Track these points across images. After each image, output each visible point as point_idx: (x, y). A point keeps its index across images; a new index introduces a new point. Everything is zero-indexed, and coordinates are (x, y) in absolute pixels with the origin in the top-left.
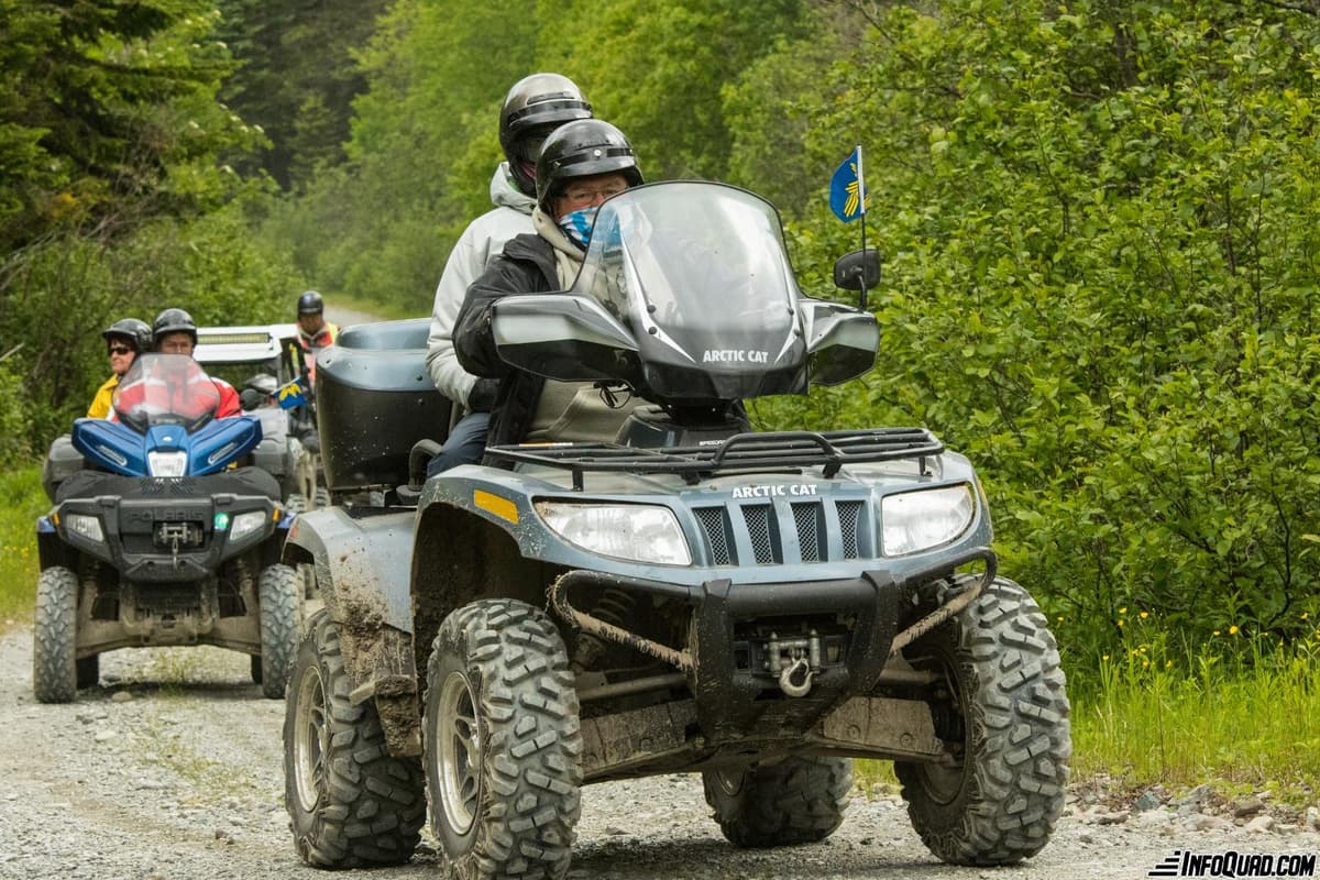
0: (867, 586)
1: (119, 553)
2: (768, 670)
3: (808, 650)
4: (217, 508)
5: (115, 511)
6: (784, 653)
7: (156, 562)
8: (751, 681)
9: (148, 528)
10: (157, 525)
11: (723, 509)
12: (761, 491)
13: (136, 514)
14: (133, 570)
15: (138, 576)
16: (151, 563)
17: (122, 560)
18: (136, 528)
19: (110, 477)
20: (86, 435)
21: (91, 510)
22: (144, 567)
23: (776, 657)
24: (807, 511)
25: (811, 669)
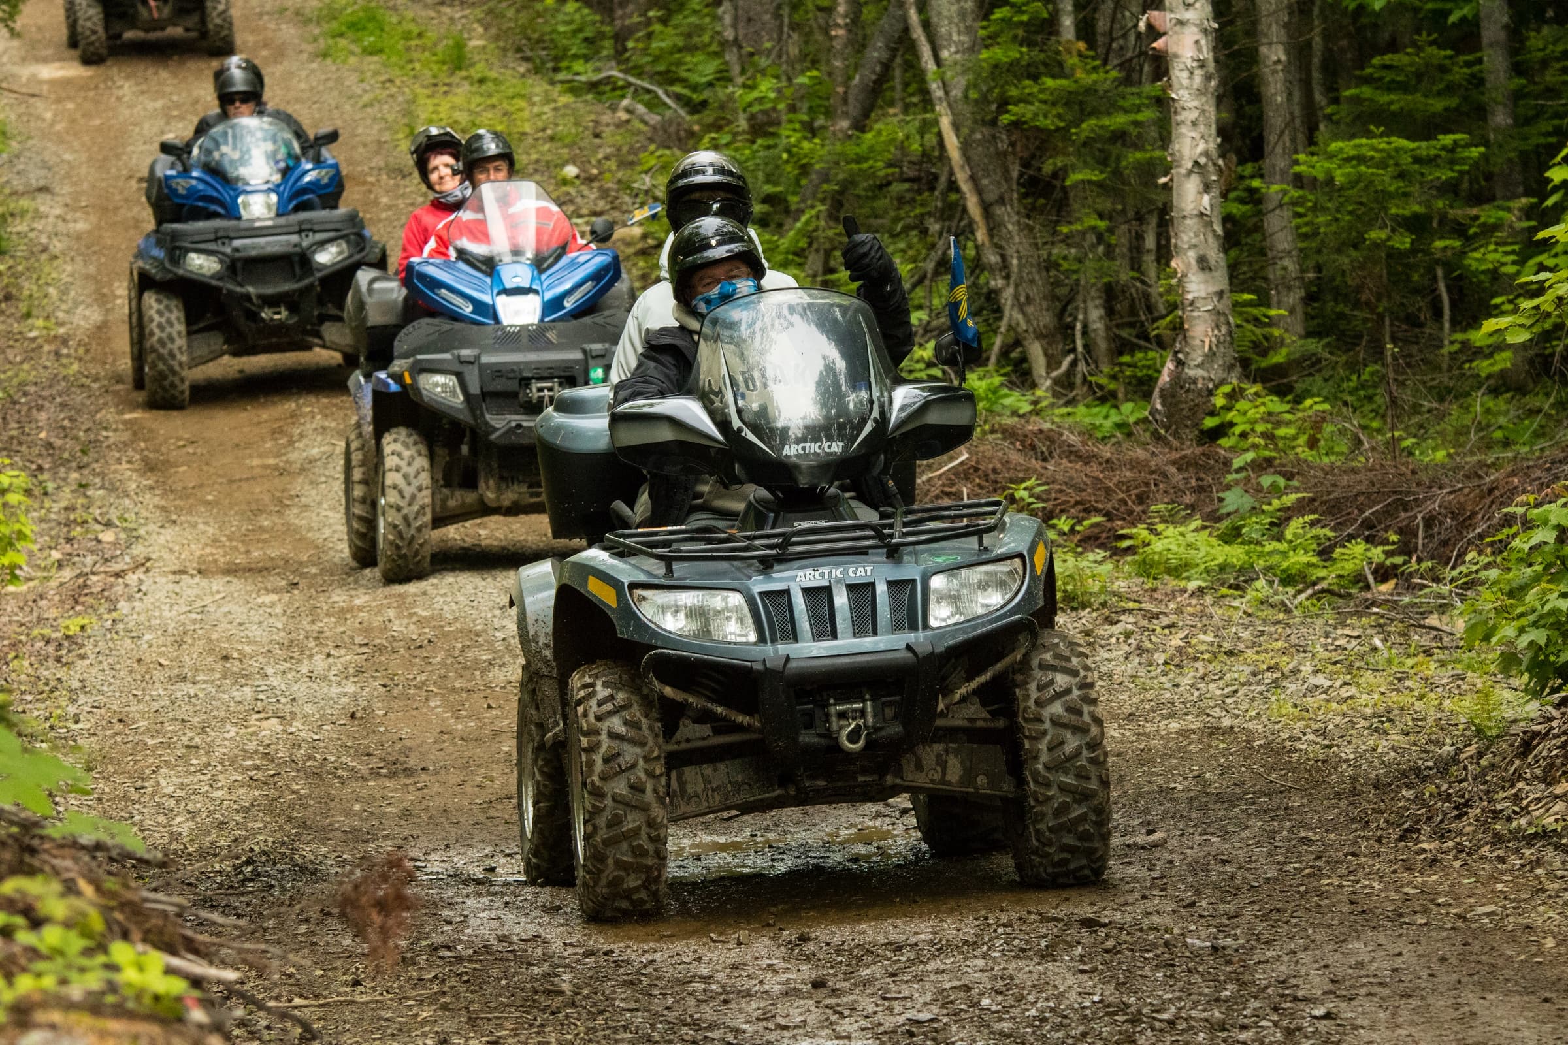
0: (910, 655)
1: (482, 415)
2: (828, 729)
3: (863, 712)
4: (591, 362)
5: (475, 369)
6: (842, 715)
7: (525, 424)
8: (815, 740)
9: (513, 386)
10: (525, 382)
11: (787, 592)
12: (822, 575)
13: (499, 372)
14: (498, 433)
15: (505, 441)
16: (519, 426)
17: (486, 423)
18: (499, 385)
19: (458, 326)
20: (423, 277)
21: (445, 366)
22: (511, 431)
23: (834, 719)
24: (861, 591)
25: (866, 727)
